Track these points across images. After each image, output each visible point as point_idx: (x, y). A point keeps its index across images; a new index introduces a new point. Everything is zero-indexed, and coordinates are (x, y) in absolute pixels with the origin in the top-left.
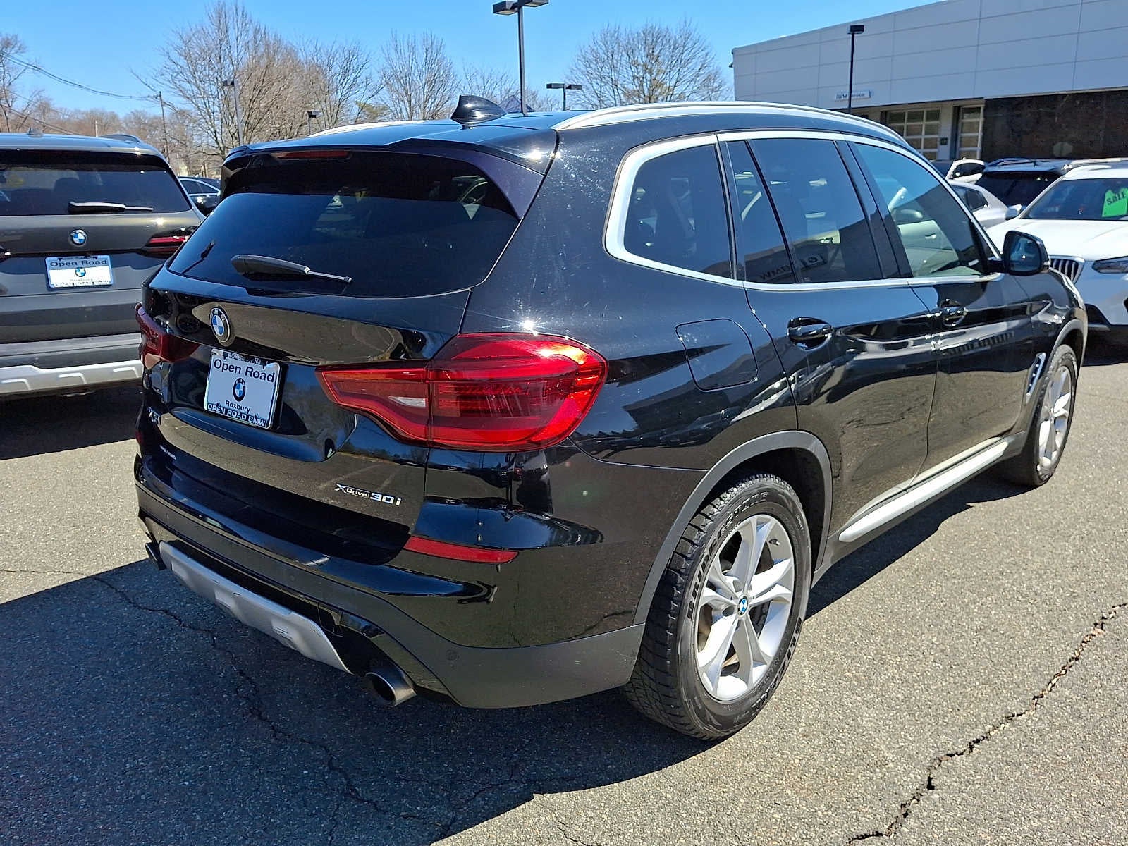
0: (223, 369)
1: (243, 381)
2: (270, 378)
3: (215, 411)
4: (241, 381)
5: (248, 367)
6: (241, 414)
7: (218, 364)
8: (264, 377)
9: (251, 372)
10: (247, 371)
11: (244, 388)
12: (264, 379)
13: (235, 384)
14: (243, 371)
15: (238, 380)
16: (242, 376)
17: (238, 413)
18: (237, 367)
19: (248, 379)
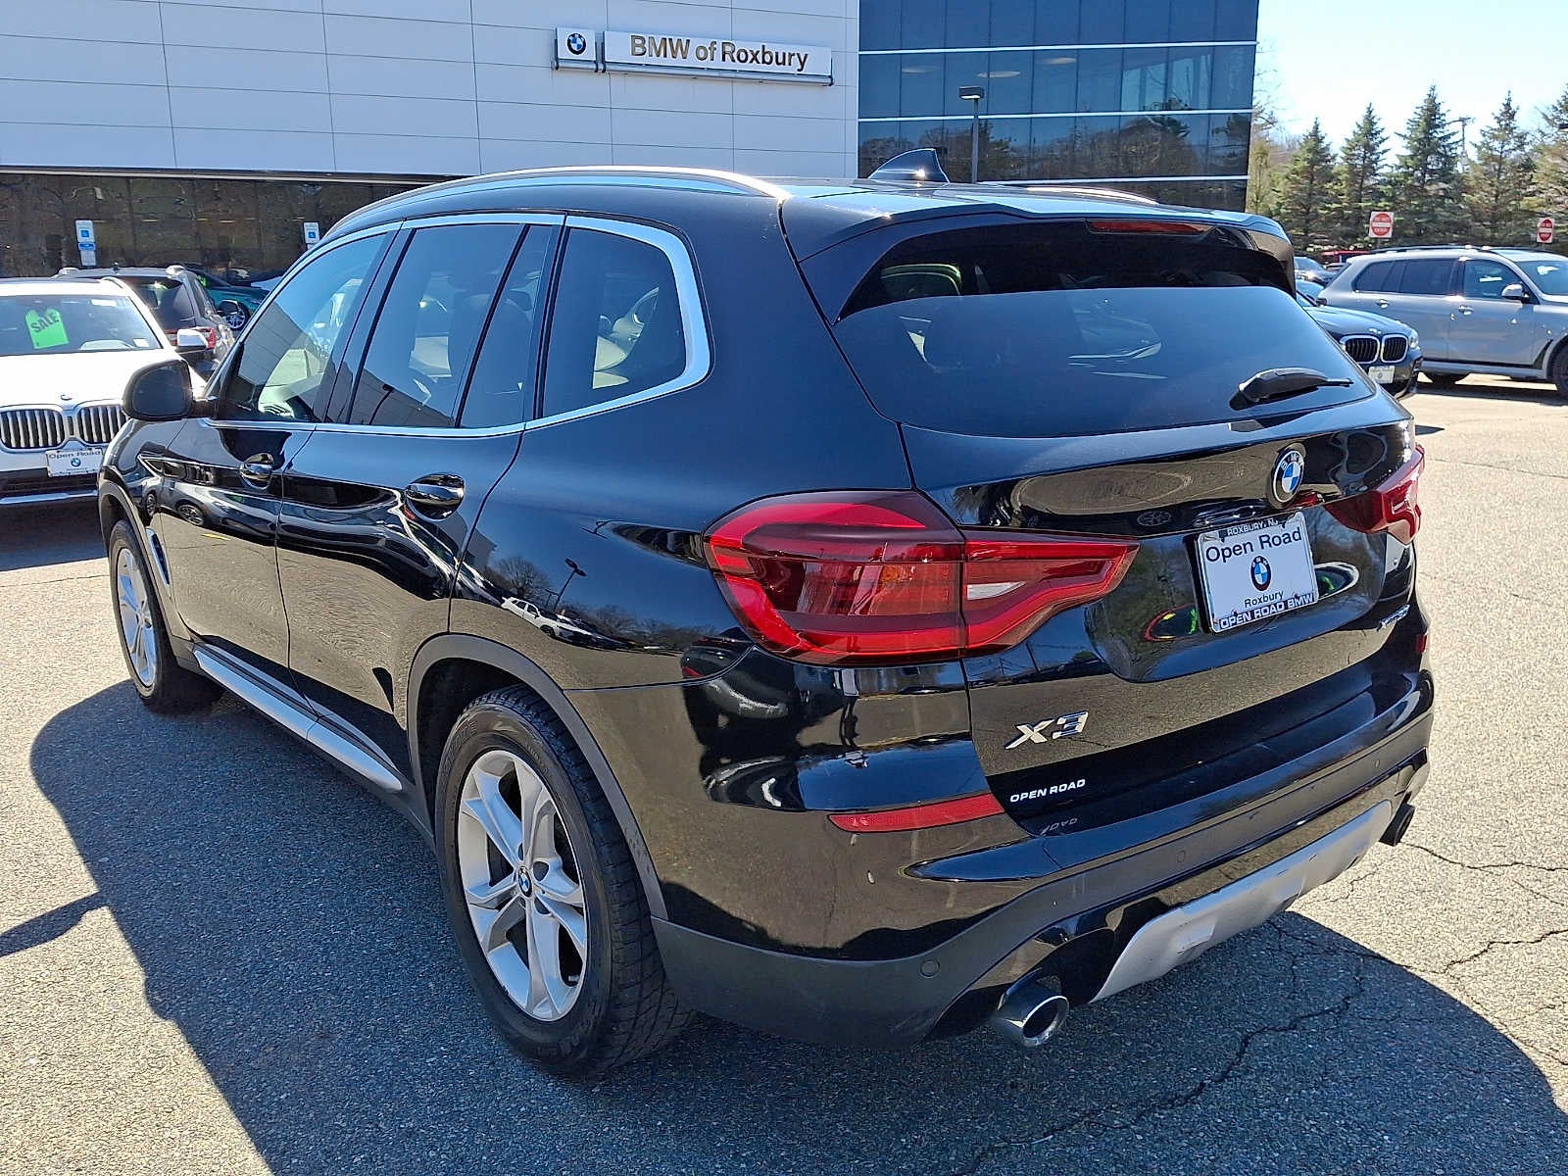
0: (1224, 556)
1: (1262, 559)
2: (1297, 536)
3: (1235, 624)
4: (1259, 560)
5: (1260, 537)
6: (1275, 605)
7: (1213, 554)
8: (1287, 538)
9: (1268, 541)
10: (1262, 542)
11: (1268, 567)
12: (1290, 541)
13: (1253, 569)
14: (1257, 544)
15: (1255, 560)
16: (1258, 552)
17: (1269, 606)
18: (1244, 545)
19: (1267, 552)
